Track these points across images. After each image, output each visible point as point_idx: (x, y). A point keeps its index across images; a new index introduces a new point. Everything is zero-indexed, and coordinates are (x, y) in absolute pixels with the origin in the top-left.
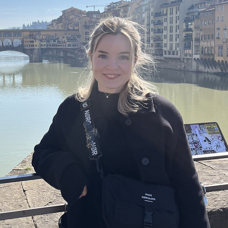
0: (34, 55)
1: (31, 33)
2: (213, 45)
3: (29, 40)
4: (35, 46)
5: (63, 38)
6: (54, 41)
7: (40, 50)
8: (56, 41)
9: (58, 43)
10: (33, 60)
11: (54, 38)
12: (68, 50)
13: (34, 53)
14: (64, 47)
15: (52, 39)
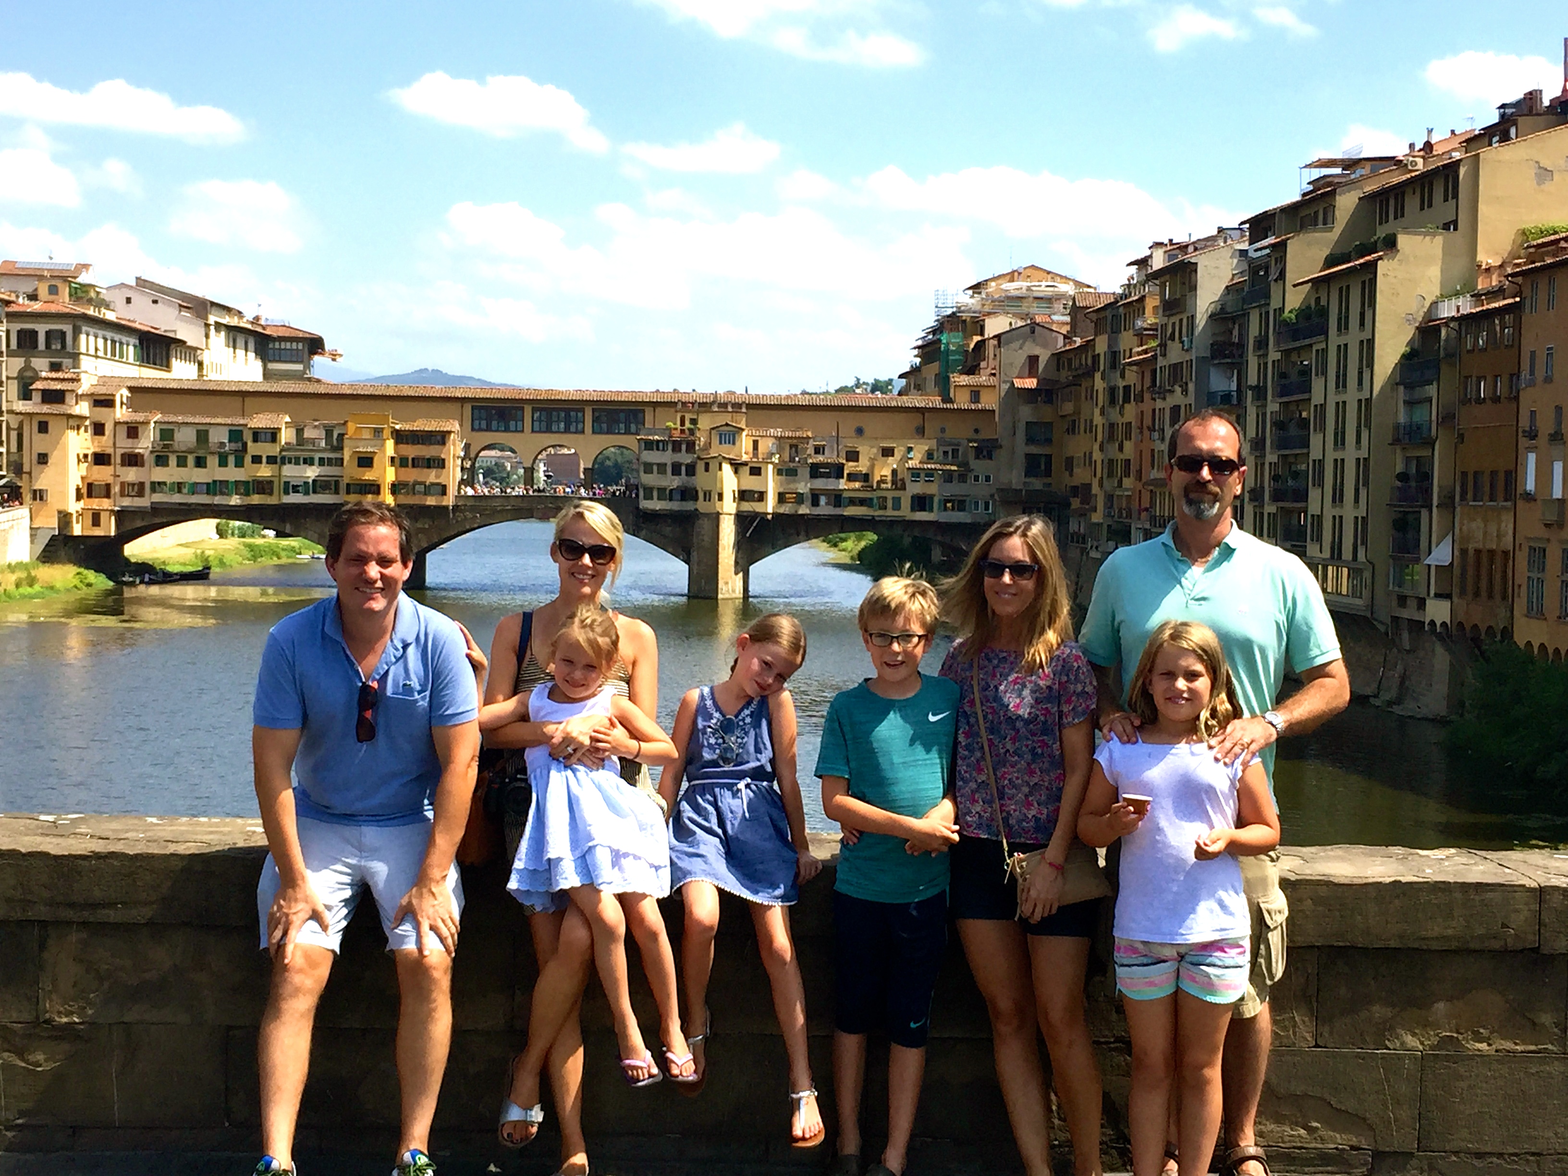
0: (694, 555)
2: (1508, 541)
3: (667, 457)
4: (701, 495)
11: (830, 454)
12: (916, 532)
13: (696, 541)
14: (890, 512)
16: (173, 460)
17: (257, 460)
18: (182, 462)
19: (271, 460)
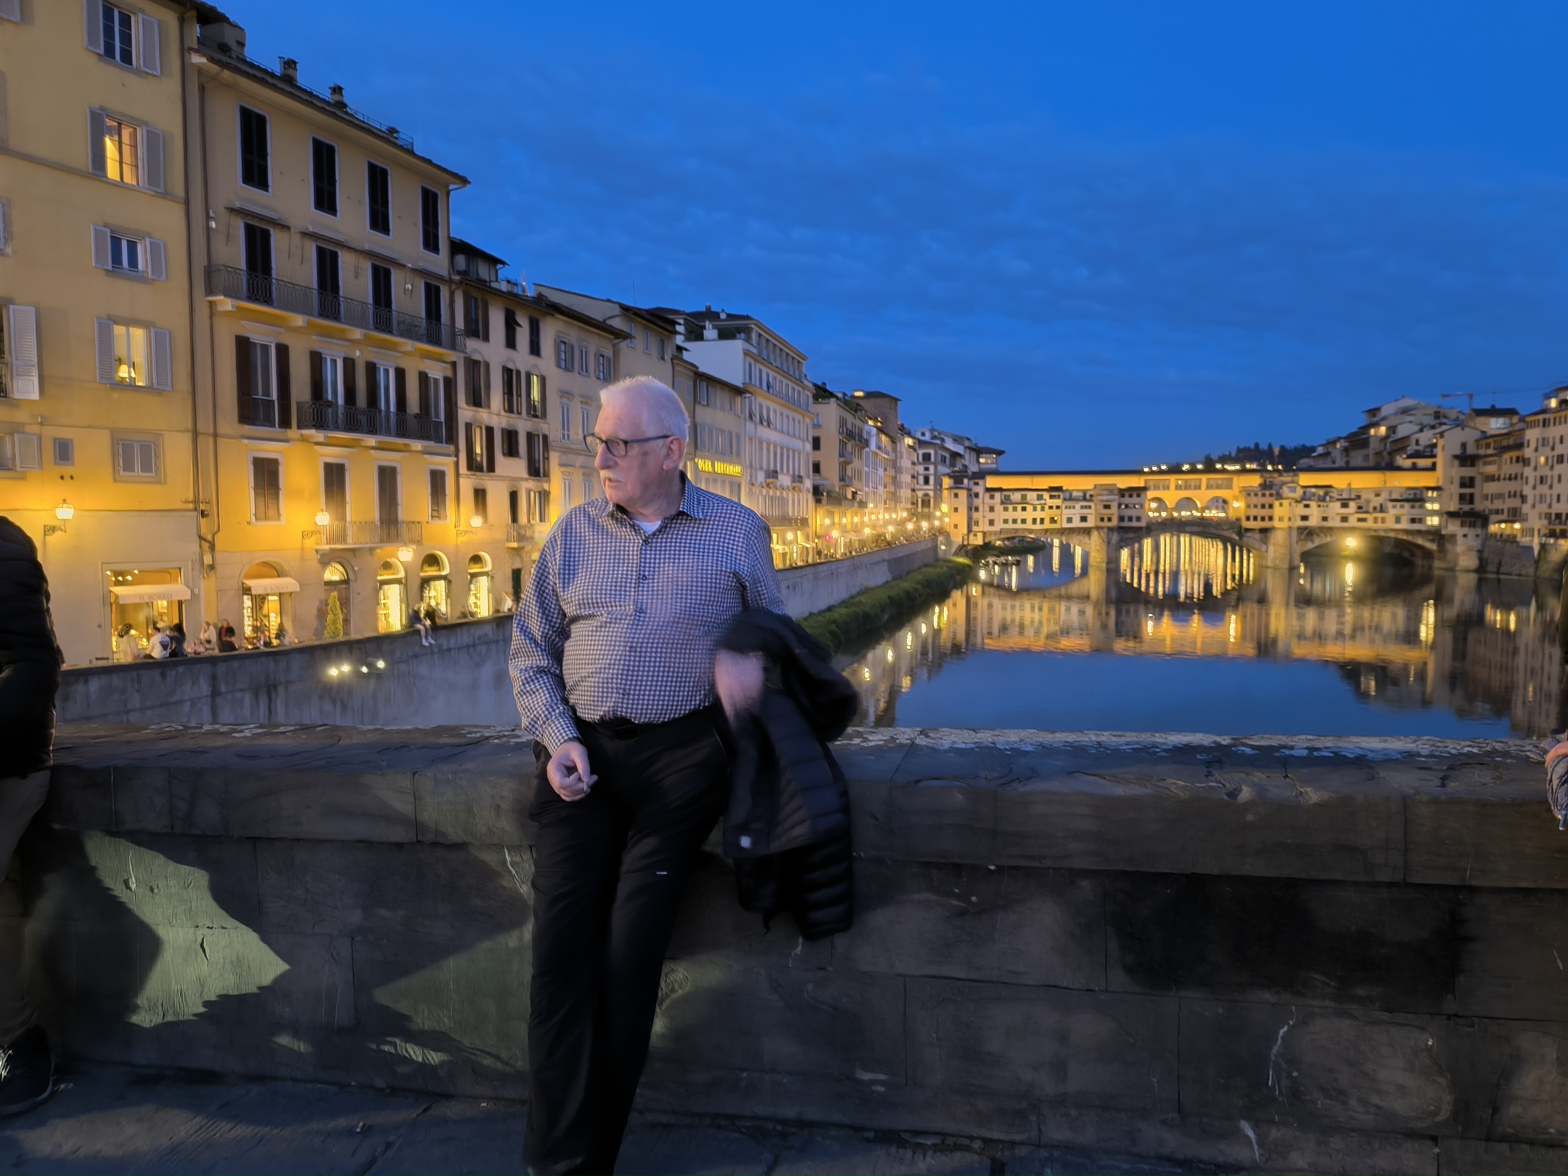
0: (1271, 549)
1: (1268, 480)
3: (1260, 500)
4: (1276, 518)
5: (1377, 495)
6: (1345, 505)
7: (1295, 533)
8: (1353, 505)
9: (1357, 513)
10: (1270, 564)
11: (1345, 496)
12: (1392, 535)
13: (1272, 541)
14: (1379, 525)
15: (1338, 500)
16: (1010, 507)
17: (1051, 507)
18: (1015, 509)
19: (1058, 507)
